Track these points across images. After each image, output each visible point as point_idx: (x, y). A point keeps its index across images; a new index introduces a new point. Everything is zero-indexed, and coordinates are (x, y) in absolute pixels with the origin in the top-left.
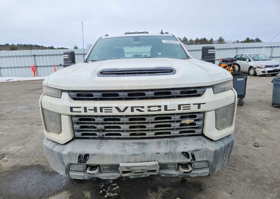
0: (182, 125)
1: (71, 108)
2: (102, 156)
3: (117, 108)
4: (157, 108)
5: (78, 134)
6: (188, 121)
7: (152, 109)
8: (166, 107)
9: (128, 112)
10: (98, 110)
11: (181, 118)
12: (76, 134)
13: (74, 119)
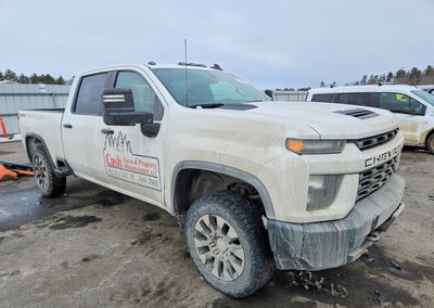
1: (366, 161)
10: (381, 158)
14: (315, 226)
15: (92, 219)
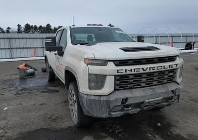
0: (169, 76)
1: (118, 71)
2: (136, 97)
3: (143, 69)
4: (161, 68)
5: (117, 87)
6: (171, 74)
7: (158, 68)
8: (164, 66)
9: (148, 71)
10: (133, 70)
11: (169, 72)
12: (116, 87)
13: (117, 77)
14: (92, 96)
15: (57, 91)
